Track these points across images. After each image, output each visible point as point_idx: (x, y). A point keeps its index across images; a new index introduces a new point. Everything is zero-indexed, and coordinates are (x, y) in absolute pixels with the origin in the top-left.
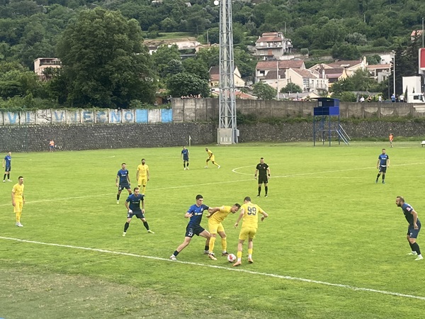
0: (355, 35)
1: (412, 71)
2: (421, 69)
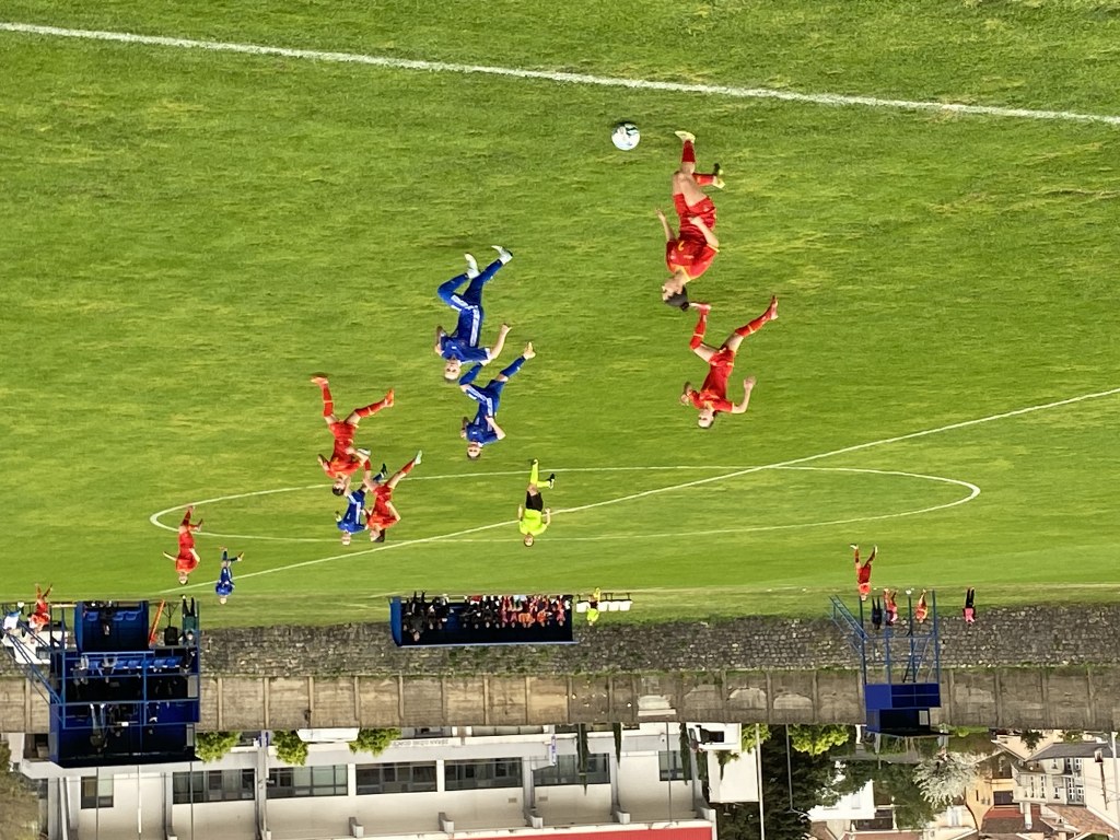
2: (710, 820)
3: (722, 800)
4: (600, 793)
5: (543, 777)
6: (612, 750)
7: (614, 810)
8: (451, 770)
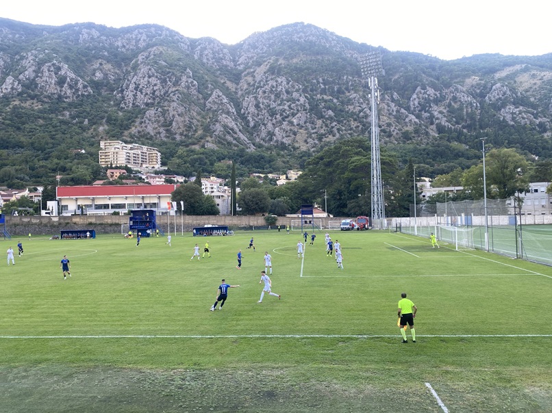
0: (22, 175)
1: (53, 199)
2: (57, 198)
3: (54, 202)
4: (80, 203)
5: (91, 206)
6: (77, 211)
7: (77, 199)
8: (109, 208)
